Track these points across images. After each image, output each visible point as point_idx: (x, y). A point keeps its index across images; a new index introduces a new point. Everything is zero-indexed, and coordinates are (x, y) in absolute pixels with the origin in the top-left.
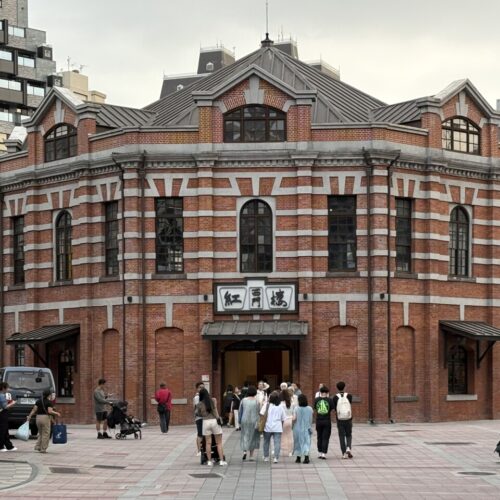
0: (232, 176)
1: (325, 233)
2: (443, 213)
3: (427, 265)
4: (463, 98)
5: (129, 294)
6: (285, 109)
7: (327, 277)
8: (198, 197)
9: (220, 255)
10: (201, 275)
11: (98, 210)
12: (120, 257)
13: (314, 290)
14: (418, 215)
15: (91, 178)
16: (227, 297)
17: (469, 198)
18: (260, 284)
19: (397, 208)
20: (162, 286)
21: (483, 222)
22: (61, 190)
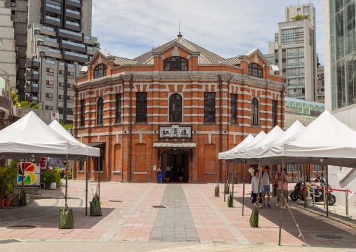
0: (167, 84)
1: (203, 107)
2: (249, 100)
3: (243, 121)
4: (256, 56)
5: (125, 130)
6: (188, 58)
7: (204, 125)
8: (153, 92)
9: (161, 115)
10: (154, 123)
11: (114, 97)
12: (122, 116)
13: (198, 130)
14: (240, 101)
15: (112, 85)
16: (164, 132)
17: (259, 95)
18: (177, 127)
19: (231, 97)
20: (138, 127)
21: (264, 104)
22: (100, 89)
